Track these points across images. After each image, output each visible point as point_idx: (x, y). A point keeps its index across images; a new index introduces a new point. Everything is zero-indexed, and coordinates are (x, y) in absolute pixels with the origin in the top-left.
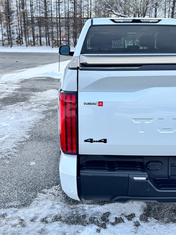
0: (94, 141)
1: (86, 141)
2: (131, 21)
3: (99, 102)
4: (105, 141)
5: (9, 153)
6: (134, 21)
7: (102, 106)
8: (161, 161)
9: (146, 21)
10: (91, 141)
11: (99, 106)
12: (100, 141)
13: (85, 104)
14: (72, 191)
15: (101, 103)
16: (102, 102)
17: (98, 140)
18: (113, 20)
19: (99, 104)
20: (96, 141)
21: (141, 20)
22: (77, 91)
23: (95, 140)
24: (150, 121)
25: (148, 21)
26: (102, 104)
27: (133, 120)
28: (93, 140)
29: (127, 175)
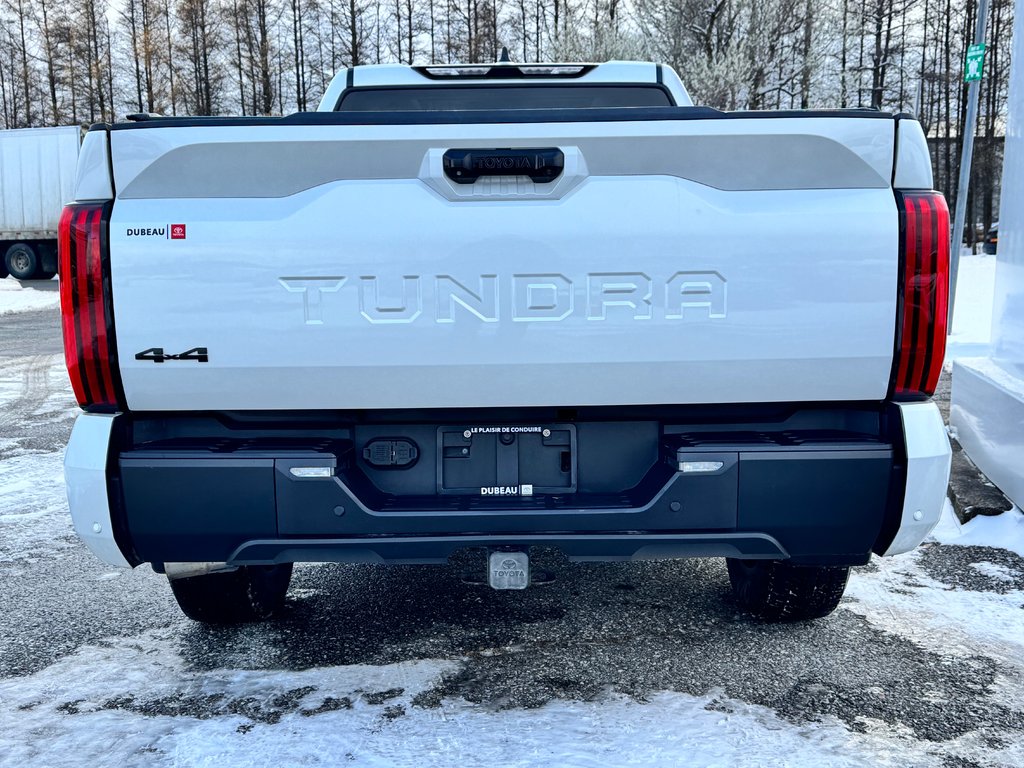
0: (169, 357)
1: (140, 357)
2: (485, 71)
3: (174, 227)
4: (202, 355)
6: (495, 72)
7: (184, 237)
9: (538, 70)
10: (159, 356)
11: (173, 237)
12: (185, 356)
13: (130, 232)
14: (96, 527)
15: (178, 229)
16: (183, 227)
17: (179, 352)
18: (422, 71)
19: (173, 232)
20: (174, 357)
21: (521, 69)
22: (110, 196)
23: (171, 355)
24: (334, 286)
26: (184, 232)
27: (283, 282)
28: (166, 352)
29: (269, 464)
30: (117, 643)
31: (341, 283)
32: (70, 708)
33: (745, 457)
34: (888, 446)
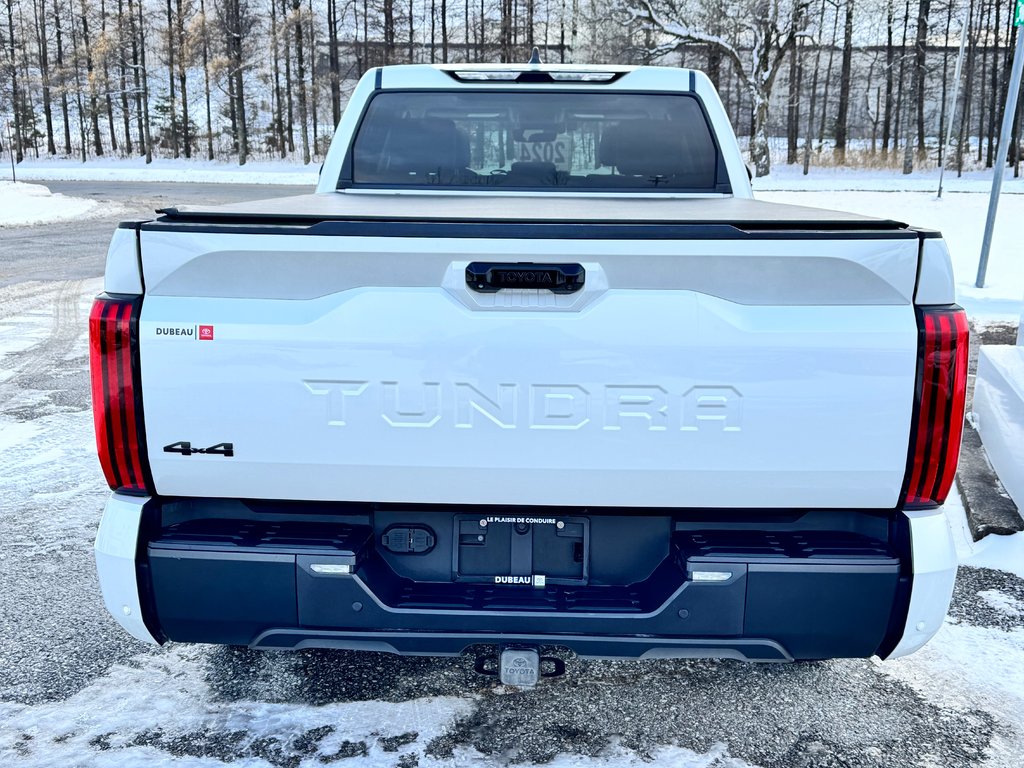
0: (196, 451)
1: (168, 449)
2: (515, 76)
3: (202, 328)
4: (228, 451)
5: (67, 542)
6: (525, 77)
7: (212, 339)
8: (428, 524)
9: (569, 77)
10: (186, 450)
11: (201, 338)
12: (211, 451)
13: (159, 331)
14: (126, 610)
15: (206, 330)
16: (211, 328)
17: (205, 447)
18: (452, 74)
19: (201, 333)
20: (201, 451)
21: (550, 74)
22: (140, 292)
23: (198, 449)
24: (356, 389)
25: (578, 77)
26: (212, 333)
27: (306, 384)
28: (193, 446)
29: (290, 559)
30: (147, 663)
31: (364, 387)
32: (101, 743)
33: (753, 568)
34: (895, 561)
